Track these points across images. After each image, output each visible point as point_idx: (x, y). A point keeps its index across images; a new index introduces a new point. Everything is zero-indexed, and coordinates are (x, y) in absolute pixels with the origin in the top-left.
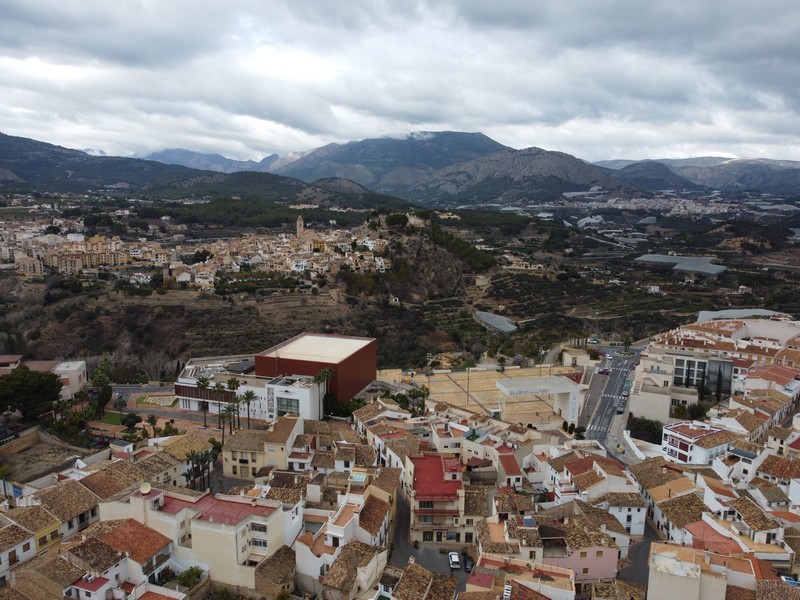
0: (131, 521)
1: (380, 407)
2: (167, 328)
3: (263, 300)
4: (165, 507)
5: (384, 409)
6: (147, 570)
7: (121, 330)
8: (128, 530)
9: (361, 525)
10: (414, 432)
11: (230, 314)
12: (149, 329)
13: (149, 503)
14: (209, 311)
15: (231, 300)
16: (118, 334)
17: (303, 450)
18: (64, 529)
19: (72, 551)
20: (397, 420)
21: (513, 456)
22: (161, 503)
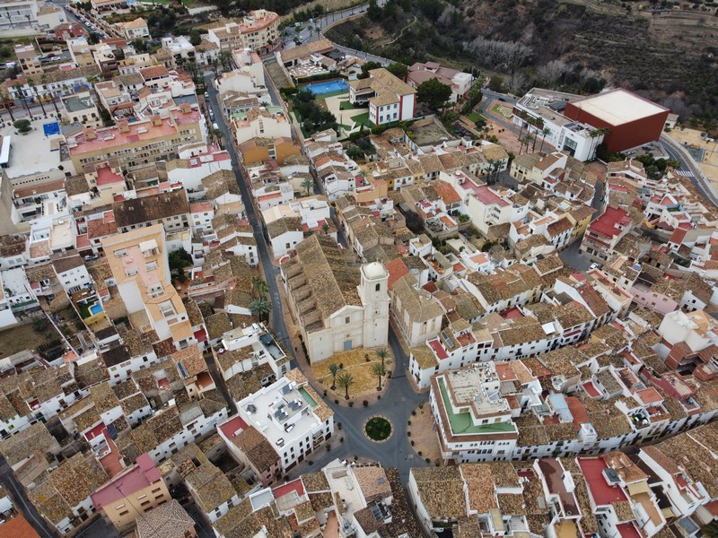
0: (449, 184)
1: (627, 166)
2: (564, 26)
3: (659, 13)
4: (464, 184)
5: (628, 168)
6: (448, 208)
7: (529, 21)
8: (446, 188)
9: (548, 229)
10: (639, 191)
11: (621, 23)
12: (550, 25)
13: (457, 180)
14: (604, 17)
15: (629, 9)
16: (526, 24)
17: (554, 178)
18: (425, 176)
19: (423, 189)
20: (633, 178)
21: (686, 232)
22: (463, 181)
